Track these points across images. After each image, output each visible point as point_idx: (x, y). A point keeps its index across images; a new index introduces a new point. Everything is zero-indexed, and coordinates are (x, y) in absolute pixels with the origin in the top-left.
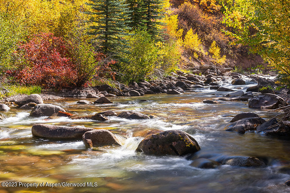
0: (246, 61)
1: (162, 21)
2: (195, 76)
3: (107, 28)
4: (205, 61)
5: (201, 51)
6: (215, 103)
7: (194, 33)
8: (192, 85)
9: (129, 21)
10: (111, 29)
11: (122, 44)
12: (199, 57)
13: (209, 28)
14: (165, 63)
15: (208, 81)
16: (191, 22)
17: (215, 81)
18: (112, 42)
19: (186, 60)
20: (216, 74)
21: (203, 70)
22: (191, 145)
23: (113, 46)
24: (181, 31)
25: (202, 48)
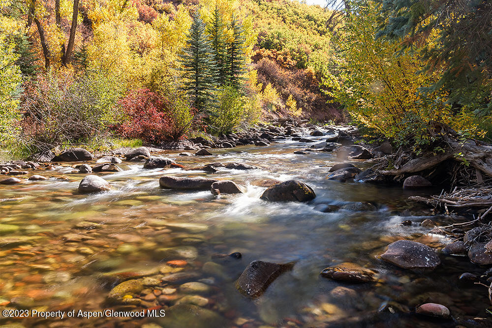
0: (319, 113)
1: (244, 76)
2: (276, 128)
3: (197, 83)
4: (283, 113)
5: (279, 104)
6: (305, 154)
7: (273, 88)
8: (275, 137)
9: (218, 78)
10: (201, 85)
11: (211, 98)
12: (277, 110)
13: (286, 83)
14: (249, 116)
15: (289, 133)
16: (269, 77)
17: (295, 132)
18: (202, 97)
19: (266, 113)
20: (294, 125)
21: (282, 122)
22: (309, 193)
23: (203, 100)
24: (261, 85)
25: (280, 101)
